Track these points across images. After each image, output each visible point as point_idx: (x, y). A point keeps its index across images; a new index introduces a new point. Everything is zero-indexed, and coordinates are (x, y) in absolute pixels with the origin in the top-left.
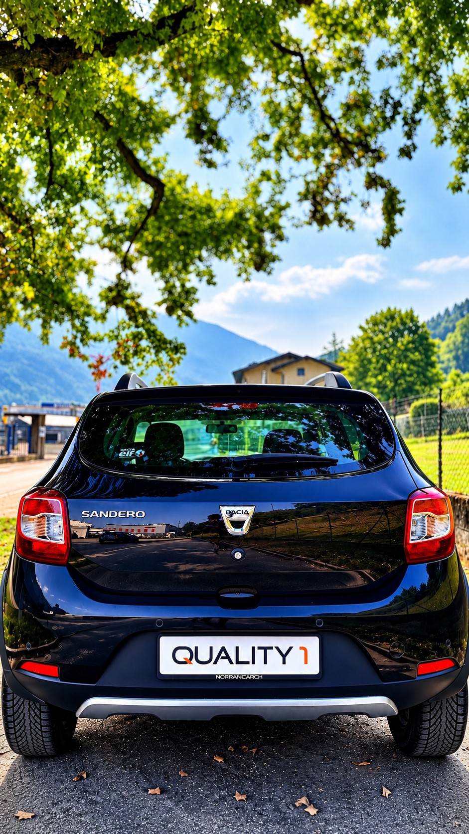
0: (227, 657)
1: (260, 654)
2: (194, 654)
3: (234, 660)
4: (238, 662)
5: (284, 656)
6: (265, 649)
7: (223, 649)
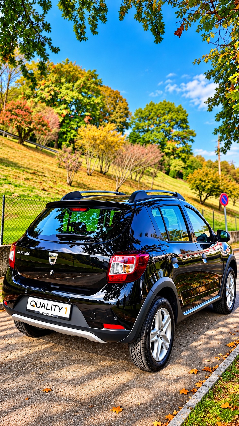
0: (44, 307)
1: (53, 307)
2: (36, 304)
3: (46, 308)
4: (47, 309)
5: (60, 310)
6: (55, 306)
7: (44, 304)
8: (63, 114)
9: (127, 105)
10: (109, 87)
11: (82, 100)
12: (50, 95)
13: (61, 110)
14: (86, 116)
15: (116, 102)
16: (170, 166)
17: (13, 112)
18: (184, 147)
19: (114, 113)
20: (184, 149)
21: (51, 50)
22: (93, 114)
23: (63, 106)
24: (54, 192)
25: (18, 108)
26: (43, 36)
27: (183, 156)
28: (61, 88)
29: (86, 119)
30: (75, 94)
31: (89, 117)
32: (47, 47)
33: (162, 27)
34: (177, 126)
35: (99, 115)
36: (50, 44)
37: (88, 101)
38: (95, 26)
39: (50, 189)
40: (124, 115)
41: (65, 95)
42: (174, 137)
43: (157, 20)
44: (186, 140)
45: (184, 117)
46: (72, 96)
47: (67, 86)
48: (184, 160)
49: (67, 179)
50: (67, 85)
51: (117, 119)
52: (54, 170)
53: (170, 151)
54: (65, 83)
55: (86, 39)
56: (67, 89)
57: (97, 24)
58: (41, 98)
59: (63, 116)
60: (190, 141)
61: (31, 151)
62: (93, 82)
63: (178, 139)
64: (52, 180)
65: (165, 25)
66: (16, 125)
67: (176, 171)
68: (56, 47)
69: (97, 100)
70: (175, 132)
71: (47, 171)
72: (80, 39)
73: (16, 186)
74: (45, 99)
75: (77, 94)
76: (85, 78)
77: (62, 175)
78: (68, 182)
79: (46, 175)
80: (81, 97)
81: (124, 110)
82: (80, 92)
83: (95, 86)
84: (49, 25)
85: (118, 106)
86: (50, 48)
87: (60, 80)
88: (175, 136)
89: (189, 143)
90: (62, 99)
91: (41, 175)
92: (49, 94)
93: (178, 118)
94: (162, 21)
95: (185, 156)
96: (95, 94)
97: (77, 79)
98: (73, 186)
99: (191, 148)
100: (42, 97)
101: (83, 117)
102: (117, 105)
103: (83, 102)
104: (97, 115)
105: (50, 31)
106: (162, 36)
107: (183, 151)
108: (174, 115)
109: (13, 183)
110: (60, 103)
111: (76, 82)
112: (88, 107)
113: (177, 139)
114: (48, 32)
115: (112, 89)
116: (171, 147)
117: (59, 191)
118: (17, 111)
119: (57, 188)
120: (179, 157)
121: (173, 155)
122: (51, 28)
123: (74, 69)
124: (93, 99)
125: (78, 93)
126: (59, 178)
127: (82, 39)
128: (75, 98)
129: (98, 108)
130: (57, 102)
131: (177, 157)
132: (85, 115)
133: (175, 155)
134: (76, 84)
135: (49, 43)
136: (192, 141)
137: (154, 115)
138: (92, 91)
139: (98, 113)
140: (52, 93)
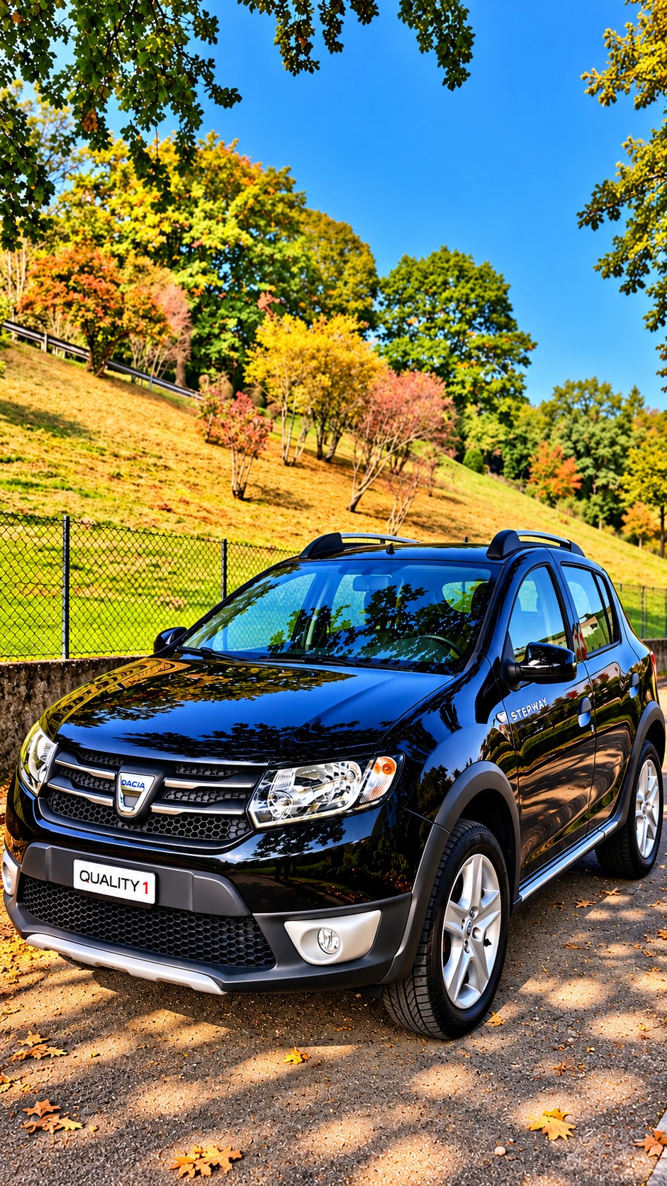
8: (197, 287)
9: (374, 262)
10: (323, 213)
11: (249, 249)
12: (162, 233)
13: (191, 275)
14: (262, 295)
15: (341, 254)
16: (464, 437)
17: (71, 283)
18: (504, 381)
19: (340, 284)
20: (504, 384)
21: (210, 97)
22: (284, 289)
23: (197, 266)
24: (195, 514)
25: (84, 272)
26: (192, 55)
27: (504, 404)
28: (191, 214)
29: (263, 301)
30: (231, 230)
31: (269, 296)
32: (200, 87)
33: (468, 39)
34: (482, 320)
35: (297, 292)
36: (209, 78)
37: (268, 251)
38: (334, 26)
39: (181, 505)
40: (366, 290)
41: (202, 234)
42: (475, 353)
43: (453, 21)
44: (508, 362)
45: (499, 293)
46: (224, 237)
47: (208, 209)
48: (506, 418)
49: (233, 478)
50: (209, 206)
51: (348, 301)
52: (191, 450)
53: (465, 392)
54: (202, 201)
55: (312, 66)
56: (209, 216)
57: (342, 22)
58: (136, 245)
59: (198, 292)
60: (519, 362)
61: (126, 394)
62: (282, 200)
63: (487, 357)
64: (186, 479)
65: (474, 35)
66: (83, 320)
67: (482, 451)
68: (227, 89)
69: (292, 249)
70: (476, 337)
71: (171, 454)
72: (295, 66)
73: (87, 496)
74: (146, 247)
75: (237, 231)
76: (258, 187)
77: (215, 463)
78: (234, 485)
79: (170, 464)
80: (246, 239)
81: (365, 276)
82: (244, 226)
83: (288, 210)
84: (215, 21)
85: (349, 265)
86: (210, 92)
87: (189, 191)
88: (478, 348)
89: (519, 369)
90: (196, 245)
91: (155, 465)
92: (157, 231)
93: (483, 298)
94: (465, 24)
95: (509, 408)
96: (285, 234)
97: (238, 189)
98: (249, 500)
99: (525, 383)
100: (138, 240)
101: (256, 295)
102: (346, 262)
103: (252, 254)
104: (292, 290)
105: (216, 41)
106: (467, 67)
107: (503, 392)
108: (472, 290)
109: (75, 487)
110: (190, 258)
111: (233, 199)
112: (268, 269)
113: (483, 359)
114: (210, 43)
115: (331, 218)
116: (469, 380)
117: (208, 512)
118: (84, 279)
119: (205, 504)
120: (494, 409)
121: (475, 403)
122: (217, 30)
123: (230, 161)
124: (279, 245)
125: (240, 228)
126: (209, 474)
127: (301, 65)
128: (232, 240)
129: (295, 269)
130: (180, 253)
131: (485, 409)
132: (259, 292)
133: (480, 405)
134: (233, 205)
135: (205, 77)
136: (525, 362)
137: (418, 290)
138: (278, 223)
139: (295, 284)
140: (168, 229)
